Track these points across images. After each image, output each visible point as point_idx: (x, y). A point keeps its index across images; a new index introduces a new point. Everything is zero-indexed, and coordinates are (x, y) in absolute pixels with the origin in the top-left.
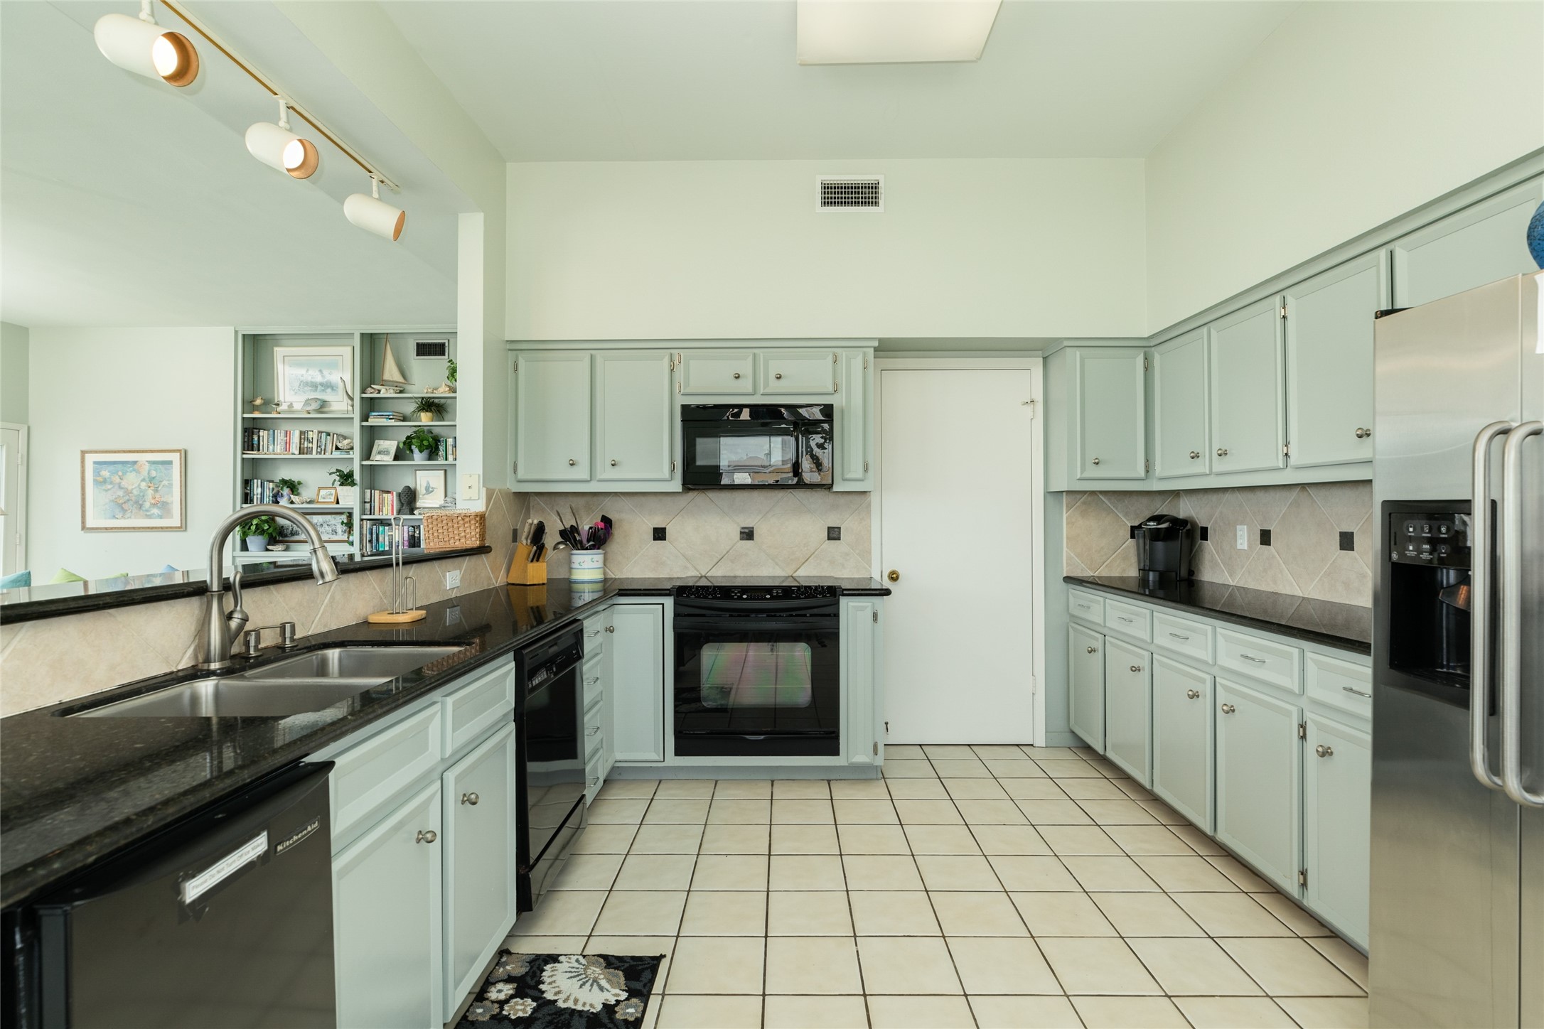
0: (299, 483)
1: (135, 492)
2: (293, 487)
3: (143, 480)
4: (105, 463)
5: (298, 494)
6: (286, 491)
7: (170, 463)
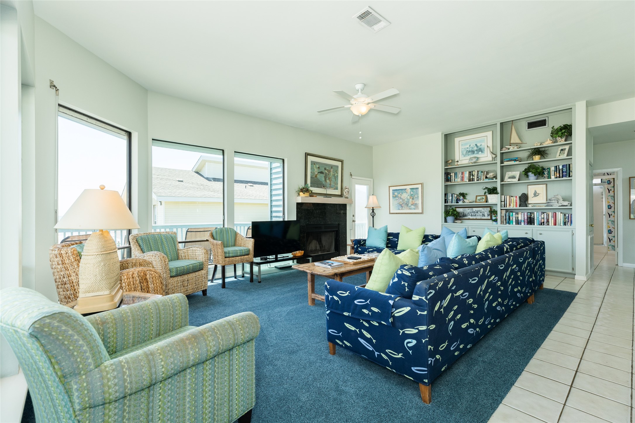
0: (466, 194)
1: (406, 200)
2: (463, 195)
3: (409, 195)
4: (396, 190)
5: (466, 199)
6: (461, 198)
7: (418, 188)
